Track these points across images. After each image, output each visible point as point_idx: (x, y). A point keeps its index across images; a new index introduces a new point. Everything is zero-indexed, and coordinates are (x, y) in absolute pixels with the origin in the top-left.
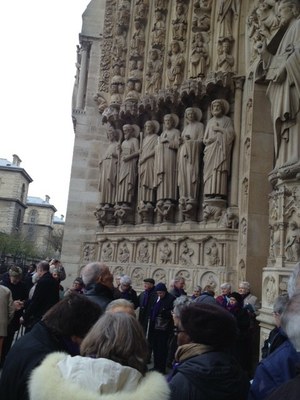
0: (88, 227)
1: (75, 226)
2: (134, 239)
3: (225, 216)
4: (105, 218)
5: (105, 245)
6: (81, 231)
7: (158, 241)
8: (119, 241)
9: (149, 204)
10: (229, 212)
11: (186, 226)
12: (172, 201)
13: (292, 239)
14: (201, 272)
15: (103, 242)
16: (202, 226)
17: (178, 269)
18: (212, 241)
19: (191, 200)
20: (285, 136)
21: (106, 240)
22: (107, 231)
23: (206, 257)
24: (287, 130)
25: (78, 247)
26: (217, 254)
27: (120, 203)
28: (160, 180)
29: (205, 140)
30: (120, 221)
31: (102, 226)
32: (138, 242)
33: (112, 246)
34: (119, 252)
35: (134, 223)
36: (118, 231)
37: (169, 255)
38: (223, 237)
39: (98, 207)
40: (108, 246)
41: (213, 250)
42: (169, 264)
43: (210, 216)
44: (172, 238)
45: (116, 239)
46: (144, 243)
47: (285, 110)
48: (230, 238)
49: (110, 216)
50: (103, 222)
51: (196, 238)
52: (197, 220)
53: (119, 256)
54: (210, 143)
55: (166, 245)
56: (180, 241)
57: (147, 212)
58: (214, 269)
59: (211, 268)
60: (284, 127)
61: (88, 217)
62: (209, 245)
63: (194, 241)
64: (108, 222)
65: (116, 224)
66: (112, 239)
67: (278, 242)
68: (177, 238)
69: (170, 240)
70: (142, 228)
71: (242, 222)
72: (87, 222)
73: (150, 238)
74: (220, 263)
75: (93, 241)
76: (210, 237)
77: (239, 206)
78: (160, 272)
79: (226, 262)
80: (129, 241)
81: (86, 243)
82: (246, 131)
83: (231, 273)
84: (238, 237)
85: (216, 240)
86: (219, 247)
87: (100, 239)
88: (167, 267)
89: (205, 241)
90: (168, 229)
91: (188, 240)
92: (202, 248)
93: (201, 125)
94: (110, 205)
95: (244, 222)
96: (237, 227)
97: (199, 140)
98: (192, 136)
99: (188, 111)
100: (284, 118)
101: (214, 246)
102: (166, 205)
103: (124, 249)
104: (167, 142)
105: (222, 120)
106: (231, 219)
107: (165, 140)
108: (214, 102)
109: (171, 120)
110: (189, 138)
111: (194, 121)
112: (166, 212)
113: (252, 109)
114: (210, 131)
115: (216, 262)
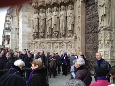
0: (29, 39)
1: (25, 39)
4: (36, 37)
5: (36, 44)
6: (27, 40)
7: (54, 43)
8: (41, 43)
9: (50, 33)
10: (74, 35)
11: (63, 39)
12: (58, 32)
13: (106, 43)
14: (68, 50)
15: (35, 43)
16: (67, 39)
17: (61, 50)
19: (64, 32)
20: (103, 19)
21: (36, 43)
22: (36, 40)
23: (69, 46)
24: (104, 18)
25: (27, 45)
26: (72, 46)
27: (41, 32)
28: (54, 26)
30: (40, 37)
31: (34, 39)
32: (47, 43)
35: (45, 38)
36: (40, 40)
38: (74, 41)
40: (37, 44)
41: (70, 45)
42: (58, 49)
43: (70, 36)
44: (59, 42)
45: (40, 42)
51: (66, 42)
52: (65, 37)
53: (41, 47)
54: (69, 17)
55: (56, 44)
56: (61, 43)
58: (71, 49)
59: (70, 49)
60: (103, 17)
61: (29, 36)
62: (69, 43)
63: (65, 42)
65: (38, 38)
67: (103, 44)
68: (60, 42)
69: (58, 42)
70: (49, 39)
71: (78, 38)
72: (28, 38)
73: (52, 42)
74: (72, 48)
75: (31, 43)
76: (70, 41)
77: (77, 34)
78: (56, 51)
79: (75, 47)
80: (44, 43)
81: (29, 44)
82: (78, 14)
83: (76, 50)
84: (77, 41)
85: (71, 42)
86: (72, 44)
87: (34, 42)
88: (57, 49)
89: (68, 42)
90: (57, 39)
91: (63, 42)
92: (67, 44)
93: (65, 11)
94: (37, 33)
95: (79, 38)
96: (76, 39)
97: (65, 15)
98: (64, 14)
99: (62, 7)
100: (104, 15)
101: (71, 43)
102: (57, 33)
103: (43, 45)
104: (56, 15)
105: (72, 11)
106: (75, 37)
107: (55, 14)
108: (70, 5)
109: (56, 9)
110: (63, 15)
111: (63, 10)
112: (57, 35)
113: (80, 9)
114: (69, 13)
115: (71, 48)
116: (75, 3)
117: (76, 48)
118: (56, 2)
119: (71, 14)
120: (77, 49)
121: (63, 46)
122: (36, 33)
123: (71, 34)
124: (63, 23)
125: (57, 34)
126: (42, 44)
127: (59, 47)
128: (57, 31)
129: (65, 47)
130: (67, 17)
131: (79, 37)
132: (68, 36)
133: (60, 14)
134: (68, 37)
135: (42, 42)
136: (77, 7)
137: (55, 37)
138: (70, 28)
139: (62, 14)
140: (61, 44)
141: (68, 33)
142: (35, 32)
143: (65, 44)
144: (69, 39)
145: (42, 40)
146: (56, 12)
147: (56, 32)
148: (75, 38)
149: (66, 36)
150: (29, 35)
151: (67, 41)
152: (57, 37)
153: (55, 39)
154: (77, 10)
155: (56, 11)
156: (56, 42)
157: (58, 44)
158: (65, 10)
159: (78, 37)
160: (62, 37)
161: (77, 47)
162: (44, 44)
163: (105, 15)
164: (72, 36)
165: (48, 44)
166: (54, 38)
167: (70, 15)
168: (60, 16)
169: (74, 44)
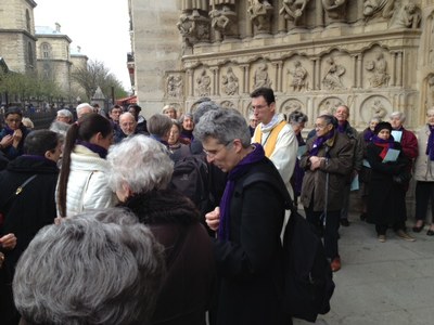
0: (168, 49)
1: (150, 49)
2: (245, 59)
3: (402, 9)
4: (195, 33)
5: (198, 73)
6: (160, 56)
7: (285, 59)
8: (221, 65)
11: (334, 31)
14: (362, 97)
15: (194, 68)
16: (358, 30)
17: (321, 97)
18: (378, 51)
21: (200, 65)
22: (198, 51)
23: (368, 75)
25: (159, 79)
26: (386, 69)
27: (219, 7)
30: (217, 35)
31: (190, 45)
32: (252, 63)
33: (209, 73)
34: (222, 80)
35: (239, 37)
36: (215, 50)
37: (304, 78)
38: (399, 43)
39: (184, 16)
40: (204, 74)
42: (304, 91)
43: (376, 13)
44: (309, 52)
45: (216, 62)
46: (262, 65)
48: (409, 43)
49: (201, 29)
50: (191, 39)
51: (351, 47)
52: (348, 22)
53: (222, 86)
55: (299, 65)
56: (324, 55)
57: (264, 16)
58: (383, 91)
59: (376, 91)
61: (166, 34)
62: (371, 57)
63: (346, 53)
64: (199, 39)
65: (210, 40)
66: (210, 63)
68: (318, 51)
69: (304, 56)
70: (258, 42)
71: (431, 17)
72: (165, 41)
73: (272, 56)
74: (391, 82)
75: (178, 68)
76: (375, 45)
78: (293, 103)
79: (404, 80)
80: (236, 63)
81: (168, 73)
83: (410, 94)
84: (421, 42)
85: (386, 48)
86: (390, 59)
87: (189, 65)
88: (302, 95)
89: (365, 51)
90: (302, 39)
91: (336, 54)
92: (359, 62)
94: (200, 11)
96: (419, 25)
101: (381, 58)
102: (299, 2)
103: (229, 76)
106: (413, 13)
112: (298, 13)
115: (385, 81)
117: (414, 82)
120: (418, 86)
121: (335, 77)
122: (195, 14)
125: (299, 6)
126: (224, 71)
127: (309, 80)
129: (344, 78)
132: (368, 10)
135: (228, 62)
137: (290, 24)
140: (325, 66)
142: (189, 11)
143: (344, 62)
144: (370, 29)
145: (226, 47)
148: (408, 18)
149: (352, 17)
150: (166, 27)
151: (360, 46)
153: (292, 38)
156: (294, 55)
157: (307, 66)
159: (427, 11)
161: (420, 75)
162: (238, 72)
164: (392, 8)
165: (256, 68)
166: (286, 31)
169: (399, 59)
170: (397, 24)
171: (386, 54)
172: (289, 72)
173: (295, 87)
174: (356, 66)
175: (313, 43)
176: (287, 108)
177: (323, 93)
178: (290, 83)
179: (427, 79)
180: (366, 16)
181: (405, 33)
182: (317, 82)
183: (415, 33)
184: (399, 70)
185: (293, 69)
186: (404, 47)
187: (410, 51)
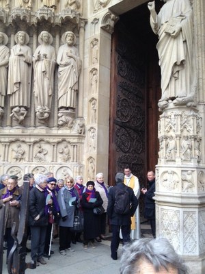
3: (77, 125)
7: (11, 142)
10: (78, 121)
11: (41, 130)
12: (27, 109)
13: (186, 146)
14: (57, 167)
16: (55, 131)
17: (34, 166)
19: (47, 110)
20: (176, 75)
23: (60, 155)
24: (178, 71)
26: (69, 153)
28: (15, 89)
29: (59, 62)
37: (23, 154)
38: (76, 140)
41: (66, 150)
42: (23, 162)
43: (65, 124)
44: (27, 140)
47: (182, 58)
48: (80, 141)
51: (51, 140)
52: (49, 126)
54: (66, 65)
55: (19, 146)
56: (35, 143)
58: (68, 164)
59: (64, 164)
60: (177, 69)
62: (62, 146)
63: (48, 142)
67: (175, 148)
68: (33, 140)
69: (24, 142)
71: (90, 130)
73: (2, 140)
74: (71, 160)
76: (64, 140)
77: (86, 118)
78: (16, 169)
79: (78, 159)
82: (91, 62)
83: (81, 166)
84: (85, 141)
85: (69, 142)
86: (71, 148)
88: (22, 164)
89: (59, 143)
90: (23, 132)
91: (42, 142)
92: (55, 148)
93: (52, 48)
95: (92, 130)
96: (84, 133)
97: (53, 60)
98: (48, 56)
99: (44, 33)
100: (179, 63)
101: (66, 147)
102: (22, 112)
104: (21, 55)
105: (73, 49)
106: (81, 127)
107: (21, 53)
108: (69, 33)
109: (24, 37)
110: (45, 56)
111: (47, 43)
112: (22, 118)
113: (97, 48)
114: (65, 56)
115: (68, 159)
116: (82, 31)
117: (82, 160)
118: (25, 16)
119: (71, 57)
120: (84, 162)
121: (41, 155)
123: (69, 118)
124: (46, 82)
125: (22, 114)
127: (26, 156)
128: (25, 105)
129: (47, 156)
130: (57, 66)
131: (92, 128)
132: (61, 123)
133: (36, 55)
134: (60, 126)
136: (88, 42)
137: (15, 123)
138: (65, 99)
139: (42, 53)
140: (36, 149)
141: (60, 115)
143: (47, 147)
144: (61, 132)
146: (22, 48)
147: (20, 107)
148: (80, 129)
149: (51, 124)
151: (56, 140)
152: (22, 124)
153: (16, 131)
154: (87, 50)
155: (22, 45)
156: (17, 140)
157: (25, 147)
158: (53, 44)
159: (88, 127)
160: (38, 124)
161: (85, 157)
163: (182, 62)
164: (72, 123)
166: (12, 126)
167: (66, 60)
168: (34, 59)
169: (75, 148)
170: (75, 131)
171: (69, 145)
172: (13, 150)
173: (17, 159)
174: (53, 150)
175: (30, 135)
176: (11, 172)
177: (35, 164)
178: (13, 157)
179: (88, 159)
180: (59, 125)
181: (78, 136)
182: (31, 157)
183: (83, 136)
184: (75, 154)
185: (16, 149)
186: (78, 143)
187: (80, 145)
